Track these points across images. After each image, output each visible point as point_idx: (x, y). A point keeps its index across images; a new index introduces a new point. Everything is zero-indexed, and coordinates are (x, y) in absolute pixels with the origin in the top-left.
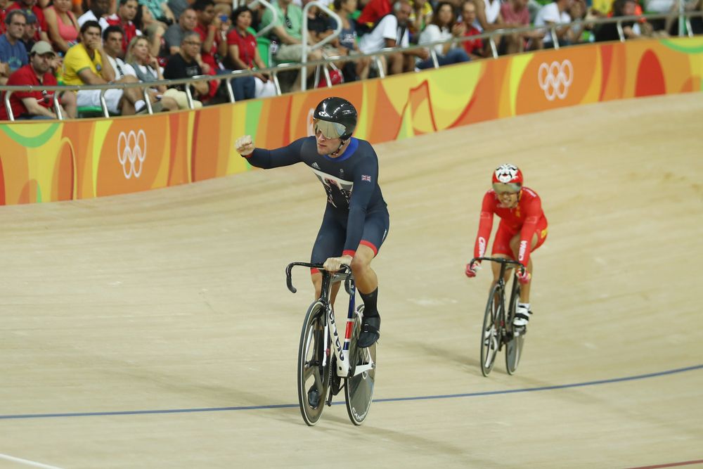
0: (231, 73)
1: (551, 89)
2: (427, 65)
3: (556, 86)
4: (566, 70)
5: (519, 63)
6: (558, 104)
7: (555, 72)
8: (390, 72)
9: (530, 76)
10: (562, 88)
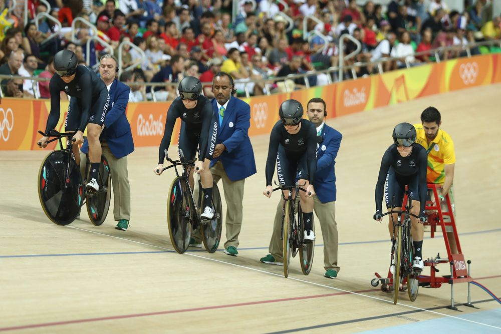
0: (305, 72)
1: (466, 78)
2: (403, 66)
3: (469, 76)
4: (475, 68)
5: (451, 65)
6: (470, 85)
7: (469, 69)
8: (384, 70)
9: (456, 72)
10: (472, 77)
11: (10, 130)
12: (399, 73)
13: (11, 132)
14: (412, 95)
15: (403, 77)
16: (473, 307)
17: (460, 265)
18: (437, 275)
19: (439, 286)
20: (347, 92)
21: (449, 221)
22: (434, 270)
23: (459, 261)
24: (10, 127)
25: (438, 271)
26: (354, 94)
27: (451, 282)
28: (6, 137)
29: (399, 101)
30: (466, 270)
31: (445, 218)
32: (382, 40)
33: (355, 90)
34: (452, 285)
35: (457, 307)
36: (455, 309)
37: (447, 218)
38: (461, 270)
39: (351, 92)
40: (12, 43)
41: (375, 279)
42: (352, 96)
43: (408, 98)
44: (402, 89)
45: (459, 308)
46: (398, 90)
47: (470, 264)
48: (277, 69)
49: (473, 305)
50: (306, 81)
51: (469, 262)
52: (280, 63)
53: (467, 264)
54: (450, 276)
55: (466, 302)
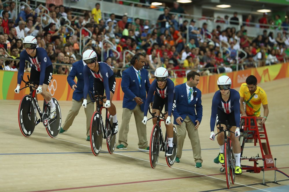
11: (54, 90)
12: (266, 68)
13: (55, 91)
14: (272, 78)
15: (267, 70)
16: (277, 183)
17: (270, 161)
18: (258, 166)
19: (259, 172)
20: (239, 76)
21: (264, 137)
22: (256, 163)
23: (269, 158)
24: (55, 89)
25: (258, 164)
26: (242, 77)
27: (263, 170)
28: (52, 94)
29: (265, 81)
30: (273, 164)
31: (260, 136)
32: (258, 52)
33: (243, 75)
34: (264, 172)
35: (266, 184)
36: (265, 185)
37: (263, 135)
38: (270, 164)
39: (241, 76)
40: (66, 49)
41: (222, 168)
42: (241, 78)
43: (270, 80)
44: (267, 75)
45: (267, 184)
46: (265, 75)
47: (276, 160)
48: (205, 64)
49: (277, 182)
50: (218, 70)
51: (275, 159)
52: (207, 62)
53: (274, 160)
54: (263, 167)
55: (273, 181)
